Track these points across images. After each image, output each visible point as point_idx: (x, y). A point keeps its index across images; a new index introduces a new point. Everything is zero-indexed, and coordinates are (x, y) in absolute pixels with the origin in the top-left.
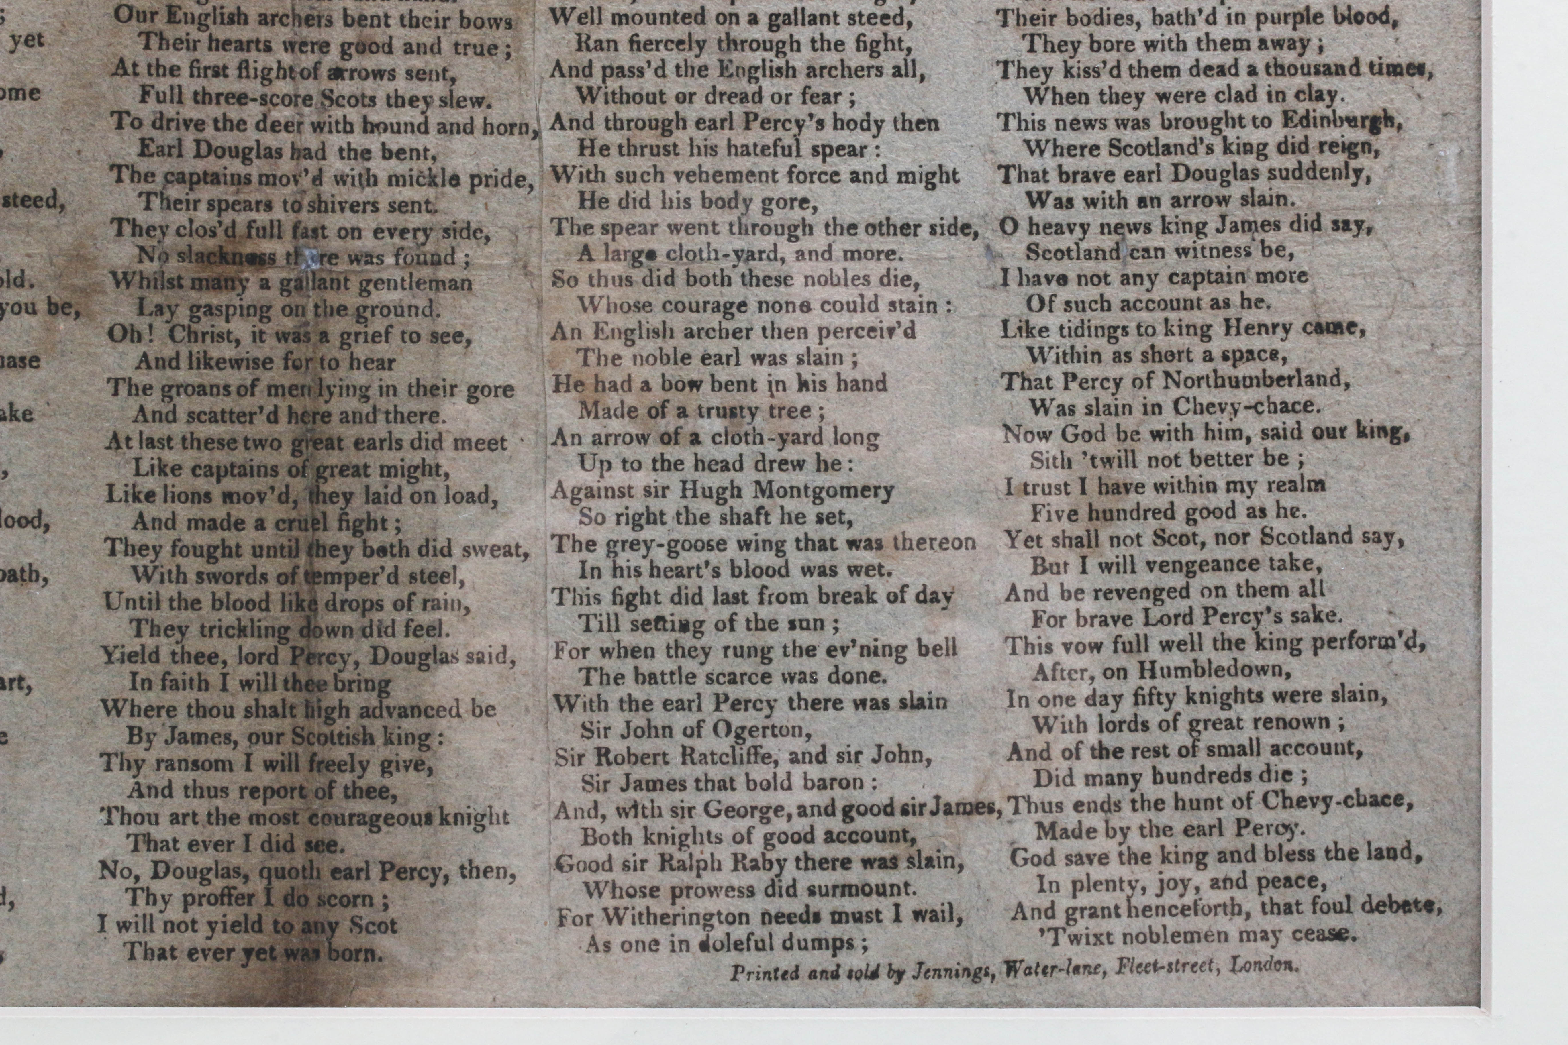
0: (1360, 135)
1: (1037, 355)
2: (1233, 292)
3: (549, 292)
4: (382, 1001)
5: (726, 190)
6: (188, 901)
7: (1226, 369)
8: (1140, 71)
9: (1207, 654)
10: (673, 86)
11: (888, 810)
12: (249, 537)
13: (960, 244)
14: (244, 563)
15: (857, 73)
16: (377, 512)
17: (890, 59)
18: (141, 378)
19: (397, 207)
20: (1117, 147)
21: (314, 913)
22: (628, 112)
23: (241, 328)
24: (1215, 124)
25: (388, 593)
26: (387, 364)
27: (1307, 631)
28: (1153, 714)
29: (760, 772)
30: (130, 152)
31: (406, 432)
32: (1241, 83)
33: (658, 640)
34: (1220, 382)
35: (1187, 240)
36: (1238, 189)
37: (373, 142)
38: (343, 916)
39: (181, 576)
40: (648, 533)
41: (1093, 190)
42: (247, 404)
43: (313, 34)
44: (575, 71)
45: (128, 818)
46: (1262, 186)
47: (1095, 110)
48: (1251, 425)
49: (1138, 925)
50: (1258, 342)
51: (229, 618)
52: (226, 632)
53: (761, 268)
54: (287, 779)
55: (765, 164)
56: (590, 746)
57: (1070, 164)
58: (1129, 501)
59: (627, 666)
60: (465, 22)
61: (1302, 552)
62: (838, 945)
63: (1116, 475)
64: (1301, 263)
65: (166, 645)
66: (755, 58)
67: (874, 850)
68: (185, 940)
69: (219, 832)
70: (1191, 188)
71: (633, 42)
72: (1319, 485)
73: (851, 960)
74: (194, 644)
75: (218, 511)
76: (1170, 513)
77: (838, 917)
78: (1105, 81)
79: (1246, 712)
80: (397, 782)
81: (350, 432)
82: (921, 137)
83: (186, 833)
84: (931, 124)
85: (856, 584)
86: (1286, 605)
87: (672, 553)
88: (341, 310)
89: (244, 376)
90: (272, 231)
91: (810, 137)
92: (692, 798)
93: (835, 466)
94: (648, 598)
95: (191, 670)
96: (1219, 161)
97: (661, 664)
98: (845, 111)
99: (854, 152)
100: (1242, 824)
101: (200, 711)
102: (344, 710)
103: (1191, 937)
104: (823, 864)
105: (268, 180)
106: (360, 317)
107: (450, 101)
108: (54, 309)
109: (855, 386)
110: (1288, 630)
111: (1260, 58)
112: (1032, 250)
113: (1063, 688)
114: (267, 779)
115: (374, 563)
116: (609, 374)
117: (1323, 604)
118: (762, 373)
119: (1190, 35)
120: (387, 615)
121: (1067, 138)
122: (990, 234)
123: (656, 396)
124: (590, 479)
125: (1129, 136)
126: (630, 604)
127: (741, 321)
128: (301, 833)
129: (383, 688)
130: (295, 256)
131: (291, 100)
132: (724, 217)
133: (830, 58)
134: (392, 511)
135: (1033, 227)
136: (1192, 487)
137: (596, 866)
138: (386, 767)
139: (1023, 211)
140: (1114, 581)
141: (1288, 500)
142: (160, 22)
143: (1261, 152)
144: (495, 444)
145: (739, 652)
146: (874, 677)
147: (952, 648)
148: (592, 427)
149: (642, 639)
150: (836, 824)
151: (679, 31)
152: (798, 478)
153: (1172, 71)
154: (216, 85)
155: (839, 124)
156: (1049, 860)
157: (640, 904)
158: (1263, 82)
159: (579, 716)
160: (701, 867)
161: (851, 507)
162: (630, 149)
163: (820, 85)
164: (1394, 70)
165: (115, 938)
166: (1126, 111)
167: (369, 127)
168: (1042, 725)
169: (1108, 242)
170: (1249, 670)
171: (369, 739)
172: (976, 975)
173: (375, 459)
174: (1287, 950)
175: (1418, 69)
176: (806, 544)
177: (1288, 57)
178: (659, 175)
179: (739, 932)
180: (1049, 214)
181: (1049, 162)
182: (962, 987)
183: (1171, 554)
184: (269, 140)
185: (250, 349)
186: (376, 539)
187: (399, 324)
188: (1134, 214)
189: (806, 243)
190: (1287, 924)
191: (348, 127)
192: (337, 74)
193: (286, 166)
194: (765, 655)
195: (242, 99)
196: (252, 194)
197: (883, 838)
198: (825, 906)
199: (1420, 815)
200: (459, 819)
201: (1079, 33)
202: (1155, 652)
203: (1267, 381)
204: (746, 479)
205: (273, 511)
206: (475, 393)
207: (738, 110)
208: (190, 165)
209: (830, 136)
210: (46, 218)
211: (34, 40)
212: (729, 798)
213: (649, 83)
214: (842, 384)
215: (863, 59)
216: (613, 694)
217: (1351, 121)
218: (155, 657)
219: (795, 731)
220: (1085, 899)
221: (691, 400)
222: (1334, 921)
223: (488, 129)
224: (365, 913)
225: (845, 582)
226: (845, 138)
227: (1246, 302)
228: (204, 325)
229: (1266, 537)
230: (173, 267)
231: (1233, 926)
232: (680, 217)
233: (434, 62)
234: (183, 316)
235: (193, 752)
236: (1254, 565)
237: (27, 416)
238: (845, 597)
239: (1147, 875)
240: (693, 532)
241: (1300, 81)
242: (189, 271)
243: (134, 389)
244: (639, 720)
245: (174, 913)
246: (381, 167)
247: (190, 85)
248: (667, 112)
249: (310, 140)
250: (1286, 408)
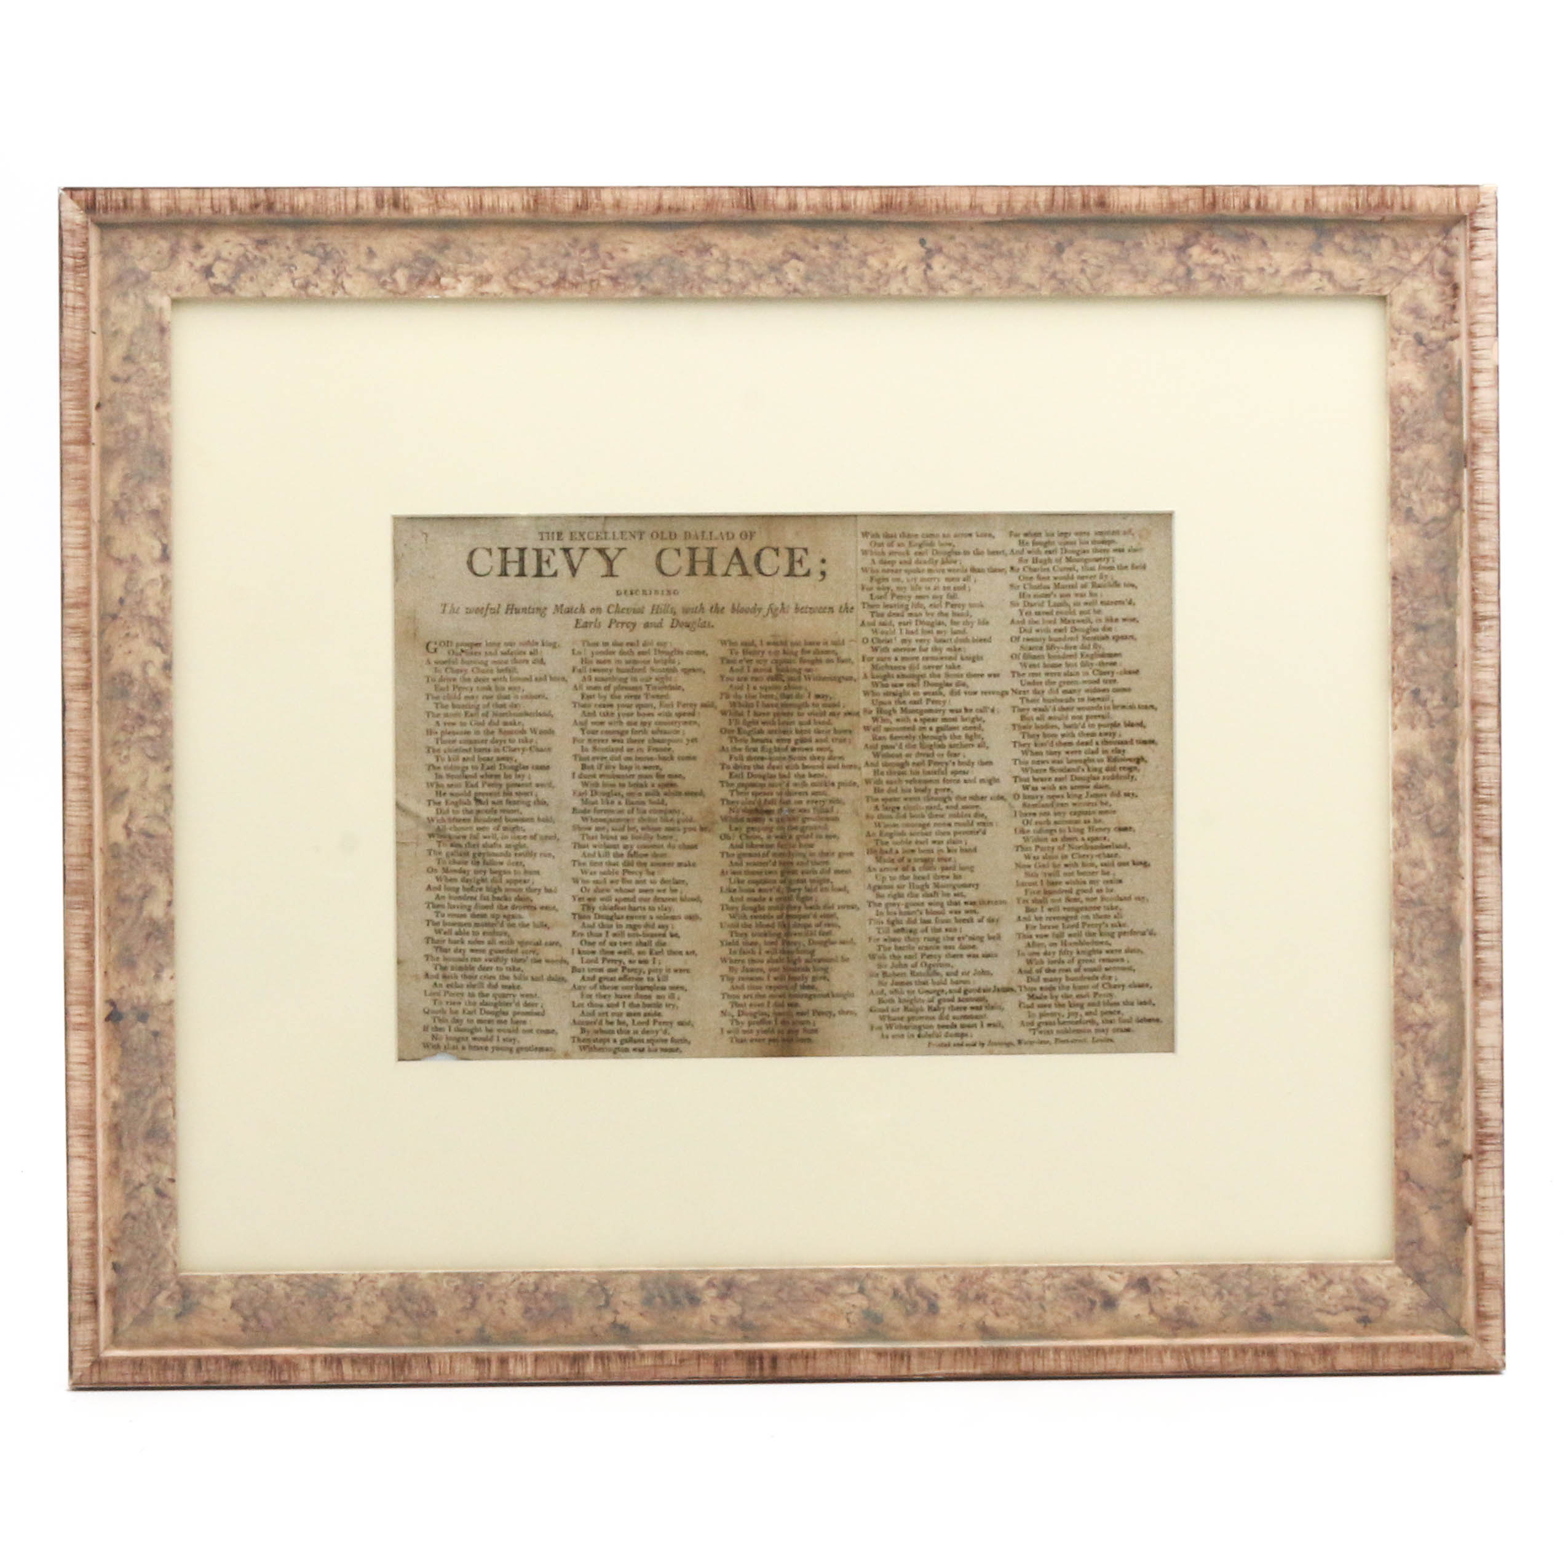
0: (1133, 764)
1: (1026, 840)
2: (1091, 818)
3: (865, 822)
4: (813, 1055)
5: (922, 786)
6: (750, 1024)
7: (1089, 843)
8: (1060, 744)
9: (1084, 938)
10: (905, 752)
11: (979, 991)
12: (767, 904)
13: (1001, 803)
14: (766, 912)
15: (966, 746)
16: (809, 895)
17: (977, 741)
18: (731, 851)
19: (814, 794)
20: (1052, 770)
21: (791, 1027)
22: (890, 760)
23: (764, 834)
24: (1085, 761)
25: (813, 921)
26: (811, 846)
27: (1117, 930)
28: (1065, 958)
29: (936, 979)
30: (726, 777)
31: (818, 868)
32: (1093, 748)
33: (902, 936)
34: (1087, 847)
35: (1075, 800)
36: (1092, 783)
37: (806, 772)
38: (800, 1028)
39: (745, 917)
40: (899, 900)
41: (1045, 784)
42: (765, 860)
43: (786, 737)
44: (872, 747)
45: (729, 996)
46: (1100, 782)
47: (1045, 757)
48: (1097, 862)
49: (1061, 1028)
50: (1100, 834)
51: (762, 930)
52: (760, 935)
53: (935, 812)
54: (783, 983)
55: (935, 777)
56: (879, 971)
57: (1036, 776)
58: (1057, 888)
59: (892, 944)
60: (836, 731)
61: (1115, 904)
62: (963, 1035)
63: (1053, 879)
64: (1114, 808)
65: (741, 940)
66: (932, 742)
67: (975, 1004)
68: (748, 1036)
69: (760, 1001)
70: (1078, 783)
71: (891, 737)
72: (1120, 881)
73: (967, 1040)
74: (750, 939)
75: (756, 895)
76: (1071, 891)
77: (962, 1026)
78: (1048, 748)
79: (1096, 957)
80: (817, 983)
81: (799, 869)
82: (986, 767)
83: (748, 1001)
84: (990, 763)
85: (967, 916)
86: (1109, 921)
87: (907, 906)
88: (796, 828)
89: (765, 850)
90: (773, 802)
91: (951, 768)
92: (914, 987)
93: (960, 877)
94: (899, 922)
95: (750, 948)
96: (1086, 774)
97: (903, 944)
98: (961, 758)
99: (964, 773)
100: (1096, 994)
101: (753, 961)
102: (799, 960)
103: (1078, 1031)
104: (958, 1008)
105: (772, 785)
106: (803, 829)
107: (831, 758)
108: (702, 829)
109: (967, 851)
110: (1110, 930)
111: (1099, 739)
112: (1024, 805)
113: (1036, 950)
114: (773, 983)
115: (808, 912)
116: (885, 848)
117: (1122, 921)
118: (935, 847)
119: (1076, 732)
120: (813, 928)
121: (1036, 767)
122: (1010, 799)
123: (900, 855)
124: (880, 883)
125: (1056, 766)
126: (893, 923)
127: (928, 830)
128: (786, 1001)
129: (812, 953)
130: (781, 810)
131: (779, 759)
132: (921, 795)
133: (957, 741)
134: (813, 894)
135: (1025, 797)
136: (1077, 882)
137: (883, 1011)
138: (814, 979)
139: (1021, 791)
140: (1053, 914)
141: (1110, 886)
142: (736, 734)
143: (1100, 771)
144: (847, 872)
145: (930, 939)
146: (974, 947)
147: (999, 937)
148: (879, 865)
149: (897, 936)
150: (961, 995)
151: (906, 733)
152: (948, 882)
153: (1070, 744)
154: (754, 754)
155: (960, 763)
156: (1032, 1006)
157: (898, 1022)
158: (1100, 747)
159: (877, 961)
160: (917, 1011)
161: (966, 891)
162: (890, 773)
163: (953, 751)
164: (1145, 742)
165: (727, 1036)
166: (1055, 757)
167: (805, 767)
168: (1029, 962)
169: (1049, 801)
170: (1097, 943)
171: (807, 970)
172: (1008, 1044)
173: (807, 877)
174: (1110, 1035)
175: (1152, 742)
176: (950, 903)
177: (1109, 738)
178: (900, 781)
179: (930, 1031)
180: (1030, 792)
181: (1029, 775)
182: (1004, 1049)
183: (1071, 905)
184: (772, 772)
185: (766, 841)
186: (809, 904)
187: (815, 832)
188: (1058, 792)
189: (949, 803)
190: (1111, 1027)
191: (797, 767)
192: (794, 749)
193: (777, 780)
194: (937, 940)
195: (762, 759)
196: (766, 790)
197: (978, 1000)
198: (958, 1022)
199: (1155, 990)
200: (838, 995)
201: (1040, 732)
202: (1066, 937)
203: (1102, 847)
204: (930, 882)
205: (775, 895)
206: (841, 855)
207: (927, 759)
208: (746, 781)
209: (957, 768)
210: (699, 799)
211: (694, 740)
212: (926, 988)
213: (896, 751)
214: (962, 850)
215: (968, 742)
216: (888, 954)
217: (1130, 760)
218: (737, 943)
219: (948, 965)
220: (1044, 1019)
221: (912, 856)
222: (1127, 1026)
223: (844, 767)
224: (808, 1027)
225: (963, 916)
226: (963, 768)
227: (1096, 821)
228: (751, 833)
229: (1103, 899)
230: (741, 815)
231: (1093, 1028)
232: (907, 795)
233: (824, 745)
234: (744, 830)
235: (750, 975)
236: (1098, 908)
237: (694, 865)
238: (964, 921)
239: (1065, 1011)
240: (913, 900)
241: (1113, 747)
242: (746, 816)
243: (728, 855)
244: (896, 962)
245: (745, 1027)
246: (809, 781)
247: (745, 754)
248: (902, 760)
249: (785, 772)
250: (1109, 856)
